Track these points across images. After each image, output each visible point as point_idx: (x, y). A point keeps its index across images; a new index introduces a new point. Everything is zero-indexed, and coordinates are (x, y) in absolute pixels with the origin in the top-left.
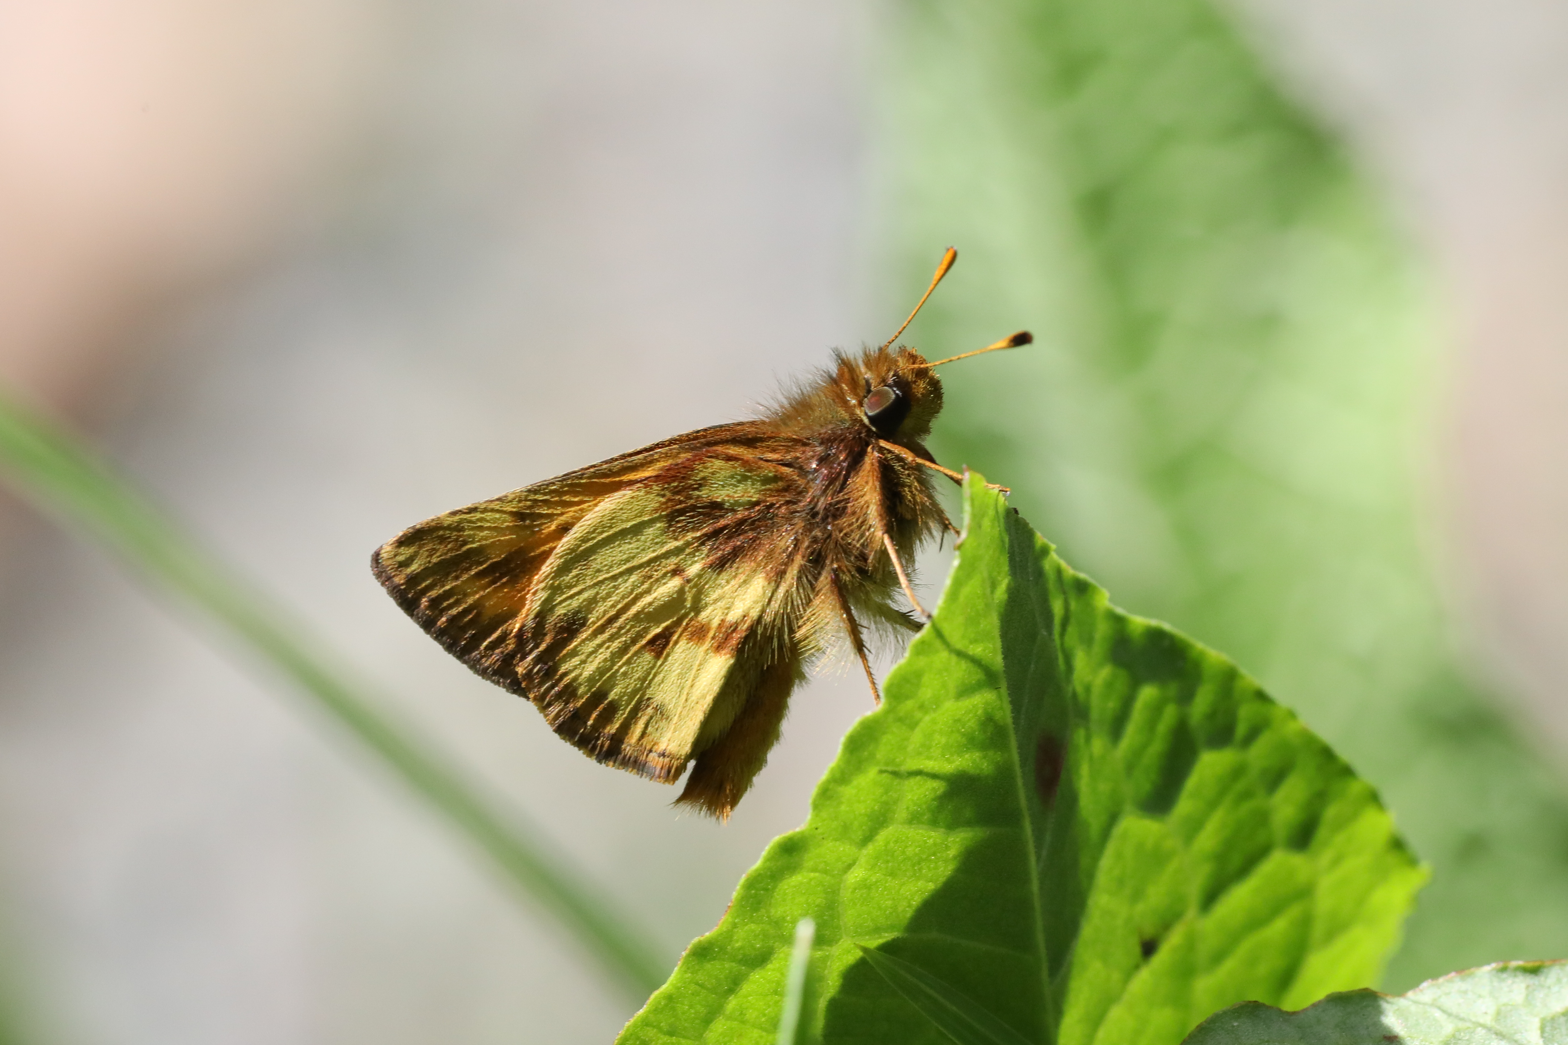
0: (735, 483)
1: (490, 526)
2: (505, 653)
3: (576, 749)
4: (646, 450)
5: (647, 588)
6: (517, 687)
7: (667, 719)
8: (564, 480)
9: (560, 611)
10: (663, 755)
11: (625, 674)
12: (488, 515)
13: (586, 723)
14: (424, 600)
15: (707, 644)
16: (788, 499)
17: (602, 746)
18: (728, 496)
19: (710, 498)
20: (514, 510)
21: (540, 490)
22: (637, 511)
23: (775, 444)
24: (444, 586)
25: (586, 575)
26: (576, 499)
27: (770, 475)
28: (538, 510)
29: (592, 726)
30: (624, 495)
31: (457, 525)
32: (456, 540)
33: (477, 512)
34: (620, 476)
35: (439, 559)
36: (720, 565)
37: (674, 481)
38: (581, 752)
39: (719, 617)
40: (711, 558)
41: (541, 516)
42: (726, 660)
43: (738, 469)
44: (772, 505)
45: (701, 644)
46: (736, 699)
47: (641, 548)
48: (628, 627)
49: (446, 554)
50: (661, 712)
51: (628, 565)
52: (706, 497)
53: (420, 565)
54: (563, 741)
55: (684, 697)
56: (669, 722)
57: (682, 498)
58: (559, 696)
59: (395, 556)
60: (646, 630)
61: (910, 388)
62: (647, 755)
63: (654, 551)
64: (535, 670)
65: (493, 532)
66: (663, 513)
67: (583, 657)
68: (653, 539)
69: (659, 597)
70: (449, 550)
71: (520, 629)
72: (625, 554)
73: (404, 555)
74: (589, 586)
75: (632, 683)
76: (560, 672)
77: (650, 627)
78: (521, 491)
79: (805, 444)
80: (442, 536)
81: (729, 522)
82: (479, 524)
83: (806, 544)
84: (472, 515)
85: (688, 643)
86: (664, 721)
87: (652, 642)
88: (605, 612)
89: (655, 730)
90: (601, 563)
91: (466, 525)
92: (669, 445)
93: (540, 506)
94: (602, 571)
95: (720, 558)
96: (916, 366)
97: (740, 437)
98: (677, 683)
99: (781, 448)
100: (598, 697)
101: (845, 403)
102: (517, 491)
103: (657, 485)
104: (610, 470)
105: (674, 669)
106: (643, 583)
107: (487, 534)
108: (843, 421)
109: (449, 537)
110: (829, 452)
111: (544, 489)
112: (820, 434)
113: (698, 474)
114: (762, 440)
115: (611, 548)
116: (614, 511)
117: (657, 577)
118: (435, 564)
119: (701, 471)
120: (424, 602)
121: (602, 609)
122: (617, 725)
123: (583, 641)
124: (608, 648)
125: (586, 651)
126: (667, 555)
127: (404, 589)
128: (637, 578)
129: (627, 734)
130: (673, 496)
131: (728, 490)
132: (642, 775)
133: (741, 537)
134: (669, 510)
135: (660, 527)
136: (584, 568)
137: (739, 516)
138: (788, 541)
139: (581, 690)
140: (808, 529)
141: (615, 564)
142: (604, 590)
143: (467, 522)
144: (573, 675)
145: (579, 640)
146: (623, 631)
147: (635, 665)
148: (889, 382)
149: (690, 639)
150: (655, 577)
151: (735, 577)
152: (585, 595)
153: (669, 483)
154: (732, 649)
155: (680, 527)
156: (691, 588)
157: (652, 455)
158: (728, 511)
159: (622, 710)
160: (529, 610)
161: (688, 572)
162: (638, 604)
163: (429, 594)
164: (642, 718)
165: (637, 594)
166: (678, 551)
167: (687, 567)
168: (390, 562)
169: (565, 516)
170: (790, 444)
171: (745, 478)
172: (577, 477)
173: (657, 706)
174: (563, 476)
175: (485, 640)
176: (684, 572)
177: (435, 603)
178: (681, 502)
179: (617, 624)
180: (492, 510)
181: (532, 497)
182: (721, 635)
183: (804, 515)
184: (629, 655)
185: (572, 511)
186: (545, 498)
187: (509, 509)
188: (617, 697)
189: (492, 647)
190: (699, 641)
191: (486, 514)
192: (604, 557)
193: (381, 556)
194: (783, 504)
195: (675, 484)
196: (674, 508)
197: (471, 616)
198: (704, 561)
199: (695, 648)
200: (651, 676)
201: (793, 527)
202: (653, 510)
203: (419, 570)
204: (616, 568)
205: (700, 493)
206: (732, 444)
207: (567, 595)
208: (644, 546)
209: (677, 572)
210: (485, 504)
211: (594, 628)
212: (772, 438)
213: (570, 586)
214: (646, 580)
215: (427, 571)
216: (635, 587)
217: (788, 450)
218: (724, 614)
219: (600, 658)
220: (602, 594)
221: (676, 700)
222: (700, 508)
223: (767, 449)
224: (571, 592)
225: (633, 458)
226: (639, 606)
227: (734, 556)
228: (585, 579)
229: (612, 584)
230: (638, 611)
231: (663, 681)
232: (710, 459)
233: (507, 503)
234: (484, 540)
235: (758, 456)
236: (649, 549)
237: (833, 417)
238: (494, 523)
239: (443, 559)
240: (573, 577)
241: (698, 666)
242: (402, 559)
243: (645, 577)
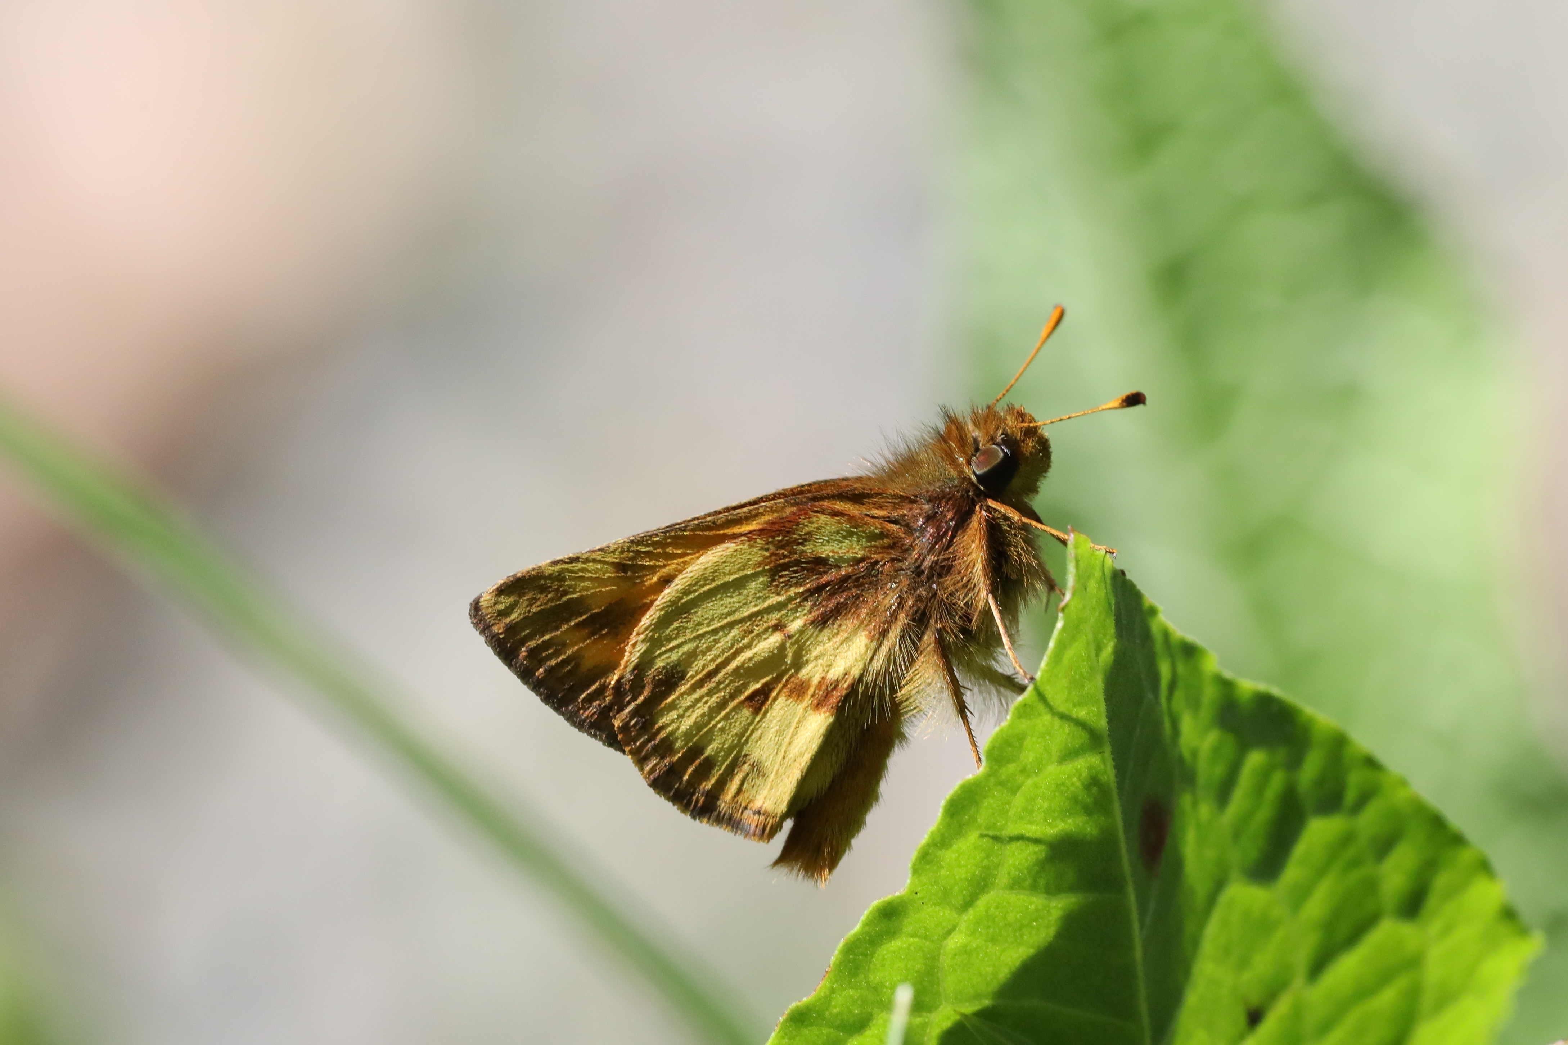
0: (841, 539)
1: (592, 577)
2: (602, 706)
3: (671, 804)
4: (752, 503)
5: (748, 643)
6: (612, 741)
7: (764, 776)
8: (668, 531)
9: (660, 664)
10: (759, 813)
11: (722, 730)
12: (591, 566)
13: (681, 778)
14: (523, 649)
15: (807, 700)
16: (893, 556)
17: (697, 801)
18: (833, 551)
19: (814, 553)
20: (616, 561)
21: (643, 541)
22: (739, 565)
23: (883, 500)
24: (543, 636)
25: (687, 628)
26: (679, 552)
27: (877, 531)
28: (641, 561)
29: (688, 781)
30: (728, 548)
31: (559, 575)
32: (557, 590)
33: (579, 561)
34: (723, 528)
35: (539, 608)
36: (822, 622)
37: (779, 536)
38: (676, 807)
39: (820, 674)
41: (643, 567)
42: (826, 718)
43: (844, 525)
44: (877, 562)
45: (801, 701)
46: (834, 758)
47: (744, 602)
48: (727, 682)
49: (546, 604)
50: (757, 769)
51: (729, 619)
52: (810, 553)
53: (520, 614)
54: (657, 796)
55: (781, 754)
56: (765, 780)
57: (786, 553)
58: (656, 750)
59: (495, 604)
60: (745, 686)
61: (1019, 447)
62: (742, 813)
63: (756, 606)
64: (632, 723)
65: (594, 583)
66: (767, 567)
67: (681, 711)
68: (755, 594)
69: (759, 652)
70: (548, 600)
71: (618, 681)
72: (726, 607)
73: (504, 604)
74: (689, 639)
75: (729, 739)
76: (657, 726)
77: (749, 682)
78: (624, 542)
79: (913, 502)
80: (543, 585)
81: (833, 579)
82: (580, 574)
83: (910, 603)
84: (574, 565)
85: (786, 700)
86: (760, 778)
87: (751, 698)
88: (704, 667)
89: (751, 788)
90: (702, 616)
91: (567, 575)
92: (773, 499)
93: (643, 557)
94: (703, 624)
95: (822, 614)
96: (1026, 425)
97: (845, 493)
98: (775, 740)
99: (888, 504)
100: (695, 751)
101: (954, 462)
102: (620, 542)
103: (761, 539)
104: (714, 523)
105: (772, 726)
106: (743, 638)
107: (588, 584)
108: (951, 479)
109: (550, 587)
110: (937, 510)
111: (647, 540)
112: (928, 492)
113: (803, 528)
114: (869, 496)
115: (712, 601)
116: (717, 564)
117: (758, 632)
118: (534, 613)
119: (807, 526)
120: (523, 652)
121: (701, 663)
122: (713, 781)
123: (682, 695)
124: (706, 702)
125: (684, 705)
126: (769, 610)
127: (503, 638)
128: (738, 632)
129: (723, 790)
130: (777, 550)
131: (832, 546)
132: (736, 833)
133: (845, 594)
134: (772, 565)
135: (763, 582)
136: (684, 621)
137: (843, 572)
138: (892, 600)
139: (678, 744)
140: (912, 589)
141: (716, 618)
142: (704, 644)
143: (569, 572)
144: (670, 729)
145: (677, 694)
146: (721, 686)
147: (732, 721)
148: (998, 440)
149: (789, 696)
150: (756, 632)
151: (837, 634)
152: (686, 648)
153: (773, 537)
154: (832, 708)
155: (783, 582)
156: (792, 644)
157: (758, 509)
158: (832, 566)
159: (718, 766)
160: (627, 662)
161: (790, 627)
162: (738, 659)
163: (529, 643)
164: (738, 774)
165: (737, 649)
166: (780, 606)
167: (789, 623)
168: (490, 610)
169: (667, 568)
170: (897, 501)
171: (850, 534)
172: (680, 529)
173: (754, 762)
174: (667, 527)
175: (583, 692)
176: (785, 627)
177: (532, 652)
178: (785, 557)
179: (716, 679)
180: (595, 561)
181: (634, 548)
182: (821, 693)
183: (909, 573)
184: (727, 710)
185: (673, 565)
186: (648, 549)
188: (713, 754)
189: (589, 700)
190: (798, 697)
191: (588, 564)
192: (705, 610)
193: (480, 604)
194: (887, 562)
195: (780, 538)
196: (777, 562)
197: (569, 667)
198: (805, 617)
199: (794, 705)
200: (749, 732)
201: (897, 585)
202: (756, 564)
203: (519, 619)
204: (716, 622)
205: (805, 548)
206: (838, 499)
207: (668, 647)
208: (745, 601)
209: (778, 627)
210: (588, 554)
211: (693, 682)
212: (879, 494)
213: (669, 639)
214: (747, 635)
215: (527, 621)
216: (735, 641)
217: (895, 507)
218: (826, 670)
219: (698, 713)
220: (701, 648)
221: (773, 757)
222: (804, 563)
223: (873, 506)
224: (671, 645)
225: (738, 511)
226: (738, 661)
227: (837, 612)
228: (685, 632)
229: (712, 638)
230: (737, 666)
231: (760, 738)
232: (816, 514)
233: (609, 553)
234: (584, 590)
235: (865, 513)
236: (750, 603)
237: (941, 475)
238: (596, 573)
239: (543, 609)
240: (674, 629)
241: (797, 723)
242: (503, 608)
243: (745, 632)
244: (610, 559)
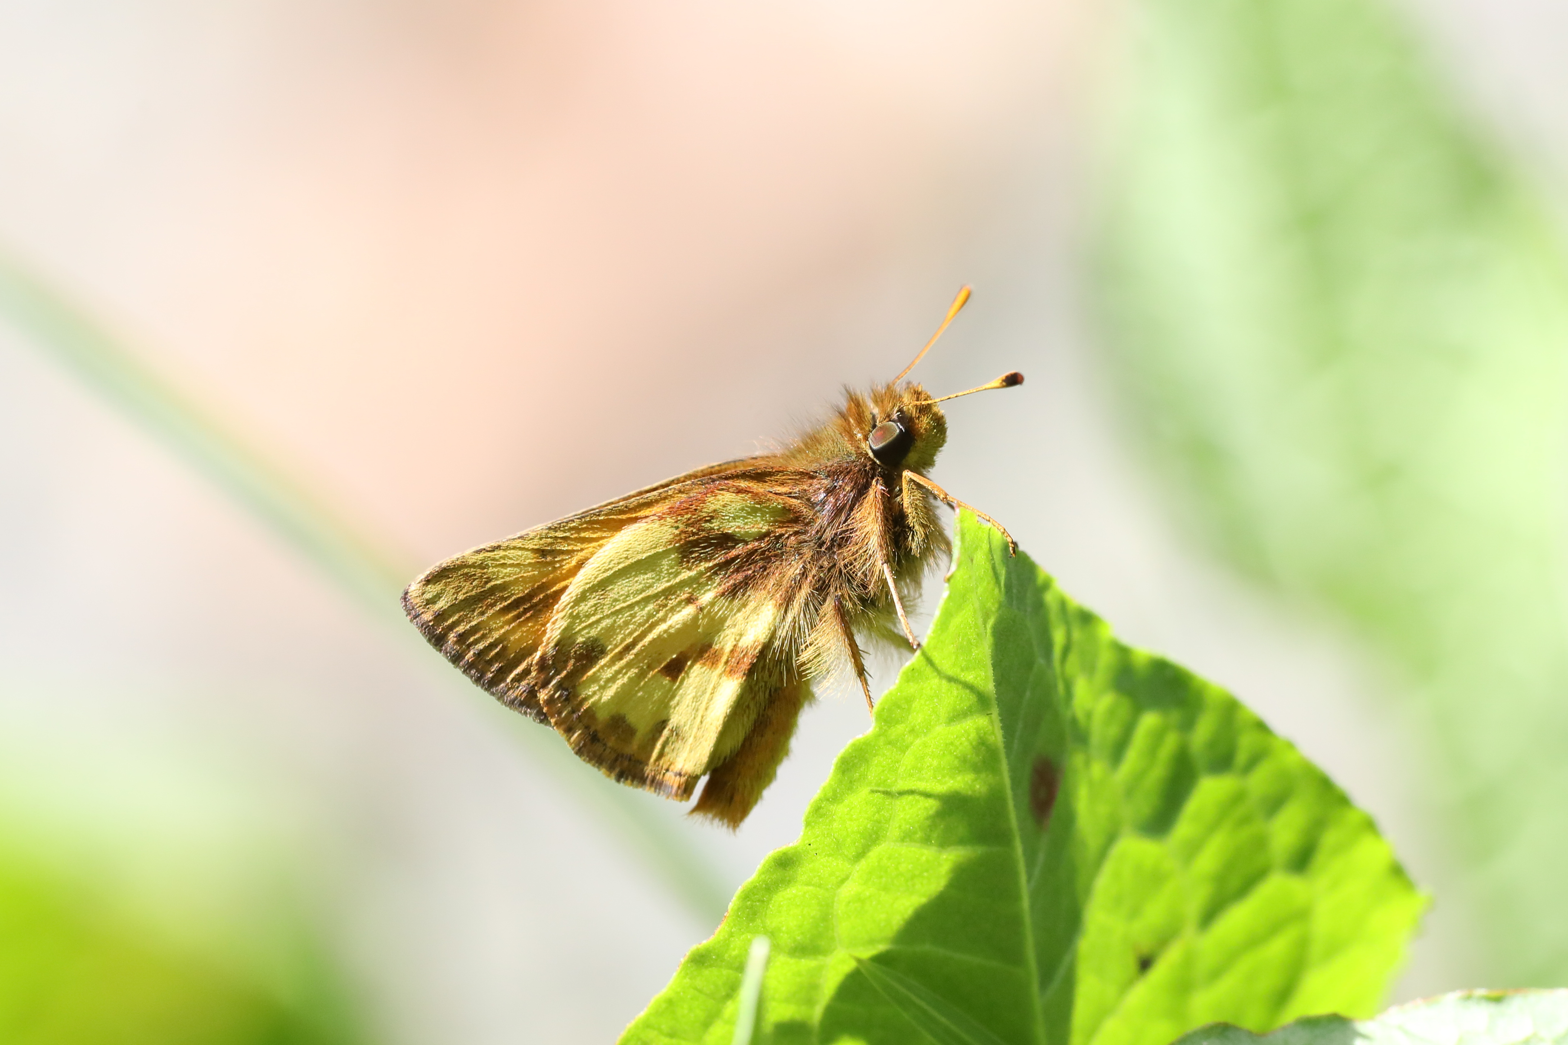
0: (745, 515)
1: (513, 563)
2: (529, 684)
4: (663, 486)
5: (664, 616)
6: (538, 715)
7: (683, 739)
8: (583, 517)
9: (580, 639)
10: (680, 775)
11: (642, 698)
12: (511, 553)
13: (605, 745)
14: (452, 635)
15: (721, 667)
16: (795, 529)
17: (621, 765)
18: (739, 527)
19: (721, 530)
20: (536, 547)
21: (560, 527)
22: (651, 543)
23: (784, 477)
24: (470, 622)
25: (604, 605)
26: (595, 536)
27: (779, 506)
28: (560, 546)
29: (611, 747)
30: (639, 527)
31: (482, 563)
32: (482, 576)
33: (500, 549)
34: (636, 512)
35: (465, 596)
36: (733, 592)
37: (687, 514)
39: (733, 642)
40: (723, 586)
41: (562, 552)
42: (737, 683)
43: (748, 502)
44: (781, 535)
45: (715, 669)
46: (745, 719)
48: (644, 654)
49: (472, 591)
50: (676, 734)
51: (643, 595)
52: (717, 529)
53: (447, 602)
55: (699, 719)
56: (684, 743)
57: (694, 530)
59: (423, 594)
60: (662, 657)
61: (913, 423)
62: (664, 775)
63: (668, 581)
64: (557, 696)
65: (515, 569)
66: (677, 545)
67: (602, 683)
68: (667, 570)
69: (674, 624)
70: (474, 587)
71: (542, 657)
72: (640, 583)
73: (431, 593)
74: (607, 615)
75: (649, 707)
76: (579, 699)
77: (665, 653)
78: (542, 529)
79: (812, 477)
80: (467, 574)
81: (740, 553)
82: (502, 561)
83: (814, 572)
84: (495, 553)
85: (701, 668)
86: (680, 742)
87: (667, 667)
88: (623, 640)
89: (672, 751)
90: (619, 593)
91: (490, 562)
92: (684, 481)
93: (561, 542)
94: (619, 601)
95: (731, 586)
96: (920, 402)
97: (749, 472)
98: (692, 706)
99: (789, 481)
101: (852, 437)
102: (539, 529)
103: (671, 518)
104: (626, 507)
105: (688, 692)
106: (658, 612)
107: (510, 570)
108: (849, 455)
109: (474, 575)
110: (836, 484)
111: (564, 527)
112: (826, 467)
113: (710, 506)
114: (770, 474)
115: (628, 578)
116: (630, 544)
117: (671, 605)
118: (461, 601)
119: (714, 505)
120: (452, 637)
121: (620, 637)
122: (637, 746)
123: (602, 667)
124: (626, 673)
125: (604, 677)
126: (681, 585)
127: (433, 625)
128: (652, 607)
130: (686, 528)
131: (738, 522)
132: (659, 793)
133: (752, 566)
134: (682, 542)
135: (675, 558)
136: (602, 597)
137: (750, 546)
138: (796, 569)
139: (602, 713)
140: (815, 558)
141: (632, 594)
142: (621, 619)
143: (491, 560)
144: (592, 700)
145: (598, 667)
146: (640, 658)
147: (651, 690)
148: (894, 417)
149: (704, 664)
150: (669, 606)
151: (747, 604)
152: (604, 624)
153: (682, 516)
154: (743, 673)
155: (693, 558)
156: (704, 616)
157: (667, 491)
158: (739, 541)
160: (549, 639)
161: (702, 600)
162: (654, 631)
163: (457, 629)
164: (659, 740)
165: (652, 622)
166: (691, 581)
167: (701, 595)
168: (418, 600)
169: (583, 551)
170: (797, 477)
171: (754, 511)
172: (594, 514)
173: (673, 728)
175: (511, 673)
176: (697, 600)
177: (460, 638)
178: (694, 534)
179: (634, 651)
180: (514, 548)
181: (552, 534)
182: (733, 660)
183: (812, 544)
184: (646, 680)
185: (589, 547)
186: (565, 535)
187: (531, 546)
188: (634, 721)
189: (517, 679)
190: (713, 664)
191: (509, 551)
192: (620, 587)
193: (409, 594)
194: (791, 535)
195: (688, 517)
196: (688, 539)
197: (497, 650)
198: (716, 590)
199: (708, 673)
200: (668, 698)
201: (801, 556)
202: (667, 542)
203: (446, 607)
204: (632, 598)
205: (712, 526)
206: (743, 479)
207: (588, 623)
208: (658, 577)
209: (690, 600)
210: (509, 542)
211: (612, 655)
212: (780, 472)
213: (588, 616)
214: (661, 608)
215: (454, 608)
216: (650, 616)
217: (796, 482)
218: (737, 639)
219: (618, 684)
220: (619, 623)
221: (691, 722)
222: (713, 539)
223: (776, 483)
224: (590, 621)
225: (648, 495)
226: (654, 633)
227: (745, 584)
228: (602, 609)
229: (628, 614)
230: (653, 638)
231: (678, 704)
232: (721, 492)
233: (528, 540)
234: (507, 576)
235: (768, 490)
236: (663, 579)
237: (839, 451)
238: (518, 559)
239: (469, 596)
240: (592, 607)
241: (712, 690)
242: (430, 597)
243: (660, 606)
244: (530, 545)
